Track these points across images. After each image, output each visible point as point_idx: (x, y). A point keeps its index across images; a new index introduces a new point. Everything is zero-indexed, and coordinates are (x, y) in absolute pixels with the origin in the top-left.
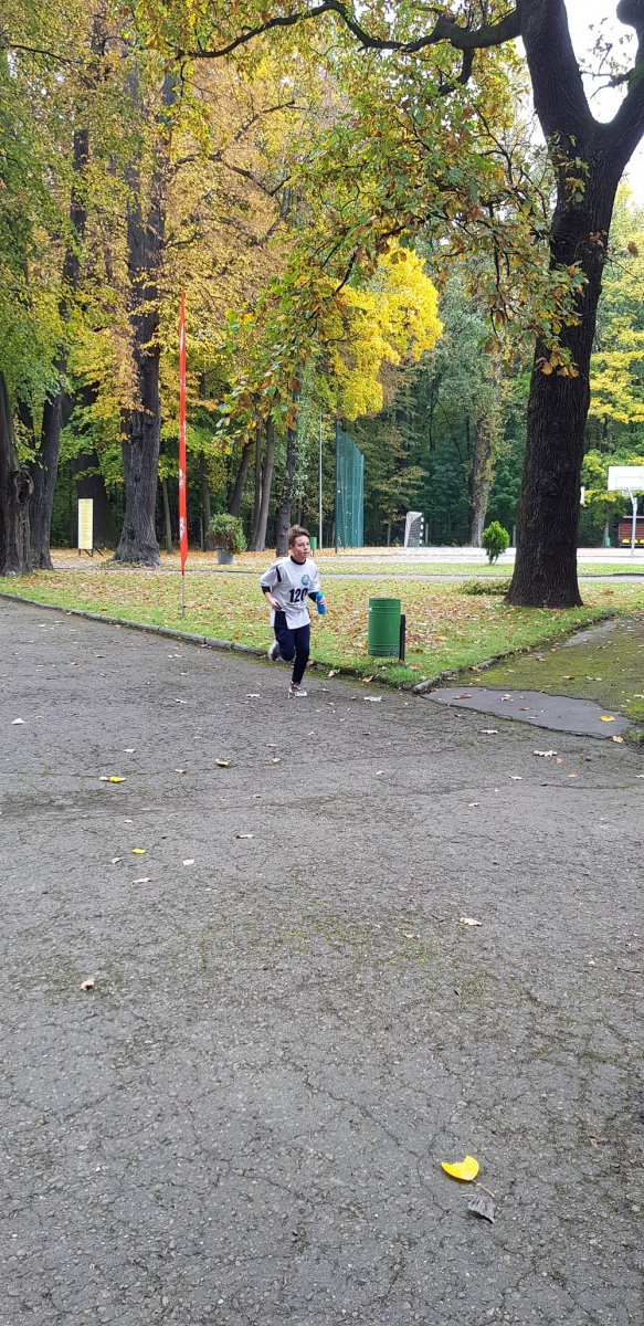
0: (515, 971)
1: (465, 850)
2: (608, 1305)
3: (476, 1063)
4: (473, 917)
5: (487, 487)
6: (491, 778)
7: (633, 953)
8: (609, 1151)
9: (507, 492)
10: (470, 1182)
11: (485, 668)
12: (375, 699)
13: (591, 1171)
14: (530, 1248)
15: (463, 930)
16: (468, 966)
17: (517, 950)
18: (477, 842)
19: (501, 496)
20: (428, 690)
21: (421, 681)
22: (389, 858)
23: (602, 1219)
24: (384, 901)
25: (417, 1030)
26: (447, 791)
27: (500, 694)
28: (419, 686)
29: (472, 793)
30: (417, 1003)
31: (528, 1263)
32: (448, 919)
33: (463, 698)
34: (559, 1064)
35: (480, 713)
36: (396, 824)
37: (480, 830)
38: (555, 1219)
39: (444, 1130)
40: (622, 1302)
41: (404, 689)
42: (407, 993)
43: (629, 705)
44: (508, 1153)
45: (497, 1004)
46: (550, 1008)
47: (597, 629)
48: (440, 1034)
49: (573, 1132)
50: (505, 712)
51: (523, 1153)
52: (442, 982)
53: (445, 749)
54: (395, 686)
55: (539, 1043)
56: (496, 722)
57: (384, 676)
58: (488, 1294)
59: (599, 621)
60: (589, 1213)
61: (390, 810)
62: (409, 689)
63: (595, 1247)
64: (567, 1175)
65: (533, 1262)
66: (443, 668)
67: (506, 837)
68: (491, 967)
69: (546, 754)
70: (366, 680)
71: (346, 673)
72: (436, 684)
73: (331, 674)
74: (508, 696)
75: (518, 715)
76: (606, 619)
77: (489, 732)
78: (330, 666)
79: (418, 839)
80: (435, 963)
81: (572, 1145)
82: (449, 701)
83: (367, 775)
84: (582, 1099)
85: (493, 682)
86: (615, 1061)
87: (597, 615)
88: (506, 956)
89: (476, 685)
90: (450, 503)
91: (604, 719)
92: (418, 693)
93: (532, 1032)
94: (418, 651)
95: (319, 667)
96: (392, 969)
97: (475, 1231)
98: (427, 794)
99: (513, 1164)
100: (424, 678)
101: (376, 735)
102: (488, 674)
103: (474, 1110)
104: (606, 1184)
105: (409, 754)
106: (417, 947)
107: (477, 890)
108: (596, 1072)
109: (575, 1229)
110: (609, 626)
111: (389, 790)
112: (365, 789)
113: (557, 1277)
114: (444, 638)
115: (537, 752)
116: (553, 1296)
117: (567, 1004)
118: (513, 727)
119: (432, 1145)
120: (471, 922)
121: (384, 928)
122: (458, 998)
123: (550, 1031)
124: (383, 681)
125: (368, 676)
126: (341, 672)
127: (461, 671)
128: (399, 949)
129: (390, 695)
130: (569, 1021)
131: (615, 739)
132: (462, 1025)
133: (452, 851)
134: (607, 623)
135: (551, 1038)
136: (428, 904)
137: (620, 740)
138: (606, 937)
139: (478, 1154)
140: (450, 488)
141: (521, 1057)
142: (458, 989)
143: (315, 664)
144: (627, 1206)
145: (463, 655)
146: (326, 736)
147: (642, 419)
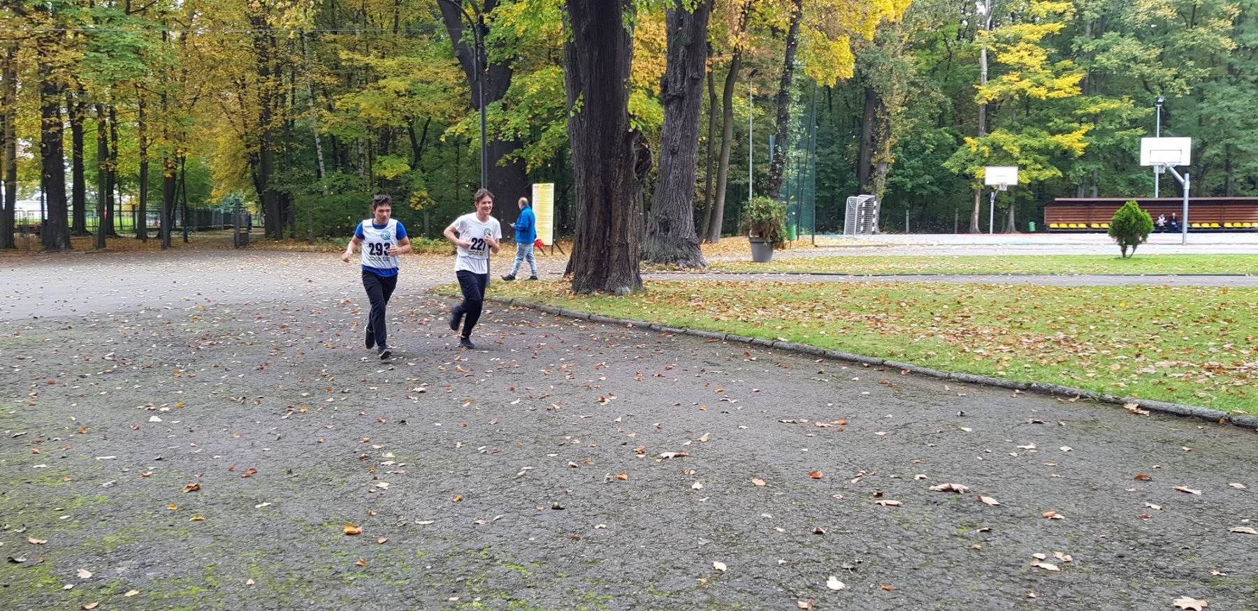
5: (884, 169)
9: (902, 175)
19: (896, 179)
90: (834, 188)
140: (834, 171)
147: (1062, 94)
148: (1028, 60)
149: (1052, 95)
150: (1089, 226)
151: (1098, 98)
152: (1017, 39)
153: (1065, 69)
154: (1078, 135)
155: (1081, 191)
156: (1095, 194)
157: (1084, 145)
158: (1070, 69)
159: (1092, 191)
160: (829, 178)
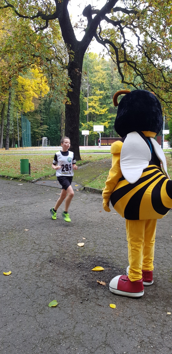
0: (33, 238)
1: (31, 216)
2: (29, 291)
3: (17, 256)
4: (28, 229)
5: (64, 130)
6: (44, 200)
7: (61, 232)
8: (40, 267)
10: (8, 275)
11: (52, 176)
12: (21, 184)
13: (34, 271)
14: (16, 284)
15: (25, 232)
16: (23, 238)
17: (35, 234)
18: (35, 214)
20: (36, 182)
21: (34, 179)
22: (12, 219)
23: (33, 278)
24: (7, 228)
25: (6, 251)
26: (32, 204)
27: (54, 181)
28: (33, 181)
29: (37, 204)
30: (8, 246)
31: (15, 287)
32: (22, 230)
33: (44, 183)
34: (36, 254)
35: (47, 186)
36: (16, 212)
37: (36, 212)
38: (24, 279)
39: (5, 268)
40: (31, 290)
41: (29, 182)
42: (6, 245)
43: (84, 182)
44: (18, 270)
45: (26, 245)
46: (38, 244)
47: (84, 166)
48: (11, 252)
49: (34, 265)
50: (53, 186)
51: (21, 270)
52: (15, 242)
53: (36, 195)
54: (27, 181)
55: (33, 250)
56: (49, 188)
57: (25, 179)
58: (4, 292)
59: (84, 164)
60: (31, 277)
61: (16, 209)
62: (30, 181)
63: (30, 283)
64: (30, 272)
65: (16, 286)
66: (41, 176)
67: (42, 212)
68: (28, 238)
69: (59, 194)
70: (20, 180)
71: (15, 178)
72: (38, 180)
73: (11, 179)
74: (55, 182)
75: (56, 186)
76: (87, 163)
77: (47, 190)
78: (11, 177)
79: (20, 215)
80: (15, 238)
81: (32, 267)
82: (40, 184)
83: (13, 202)
84: (38, 259)
85: (53, 179)
86: (48, 252)
87: (84, 162)
88: (32, 236)
89: (49, 180)
90: (55, 135)
91: (76, 186)
92: (33, 182)
93: (32, 249)
94: (36, 172)
95: (8, 177)
96: (4, 241)
97: (5, 283)
98: (27, 205)
99: (18, 272)
100: (35, 179)
101: (19, 193)
102: (52, 177)
103: (14, 264)
104: (36, 273)
105: (26, 197)
106: (12, 236)
107: (31, 224)
108: (43, 254)
109: (27, 280)
110: (87, 165)
111: (17, 205)
112: (11, 205)
113: (20, 288)
114: (44, 169)
115: (57, 194)
116: (18, 291)
117: (42, 243)
118: (54, 189)
119: (2, 271)
120: (27, 230)
121: (6, 233)
122: (18, 245)
123: (37, 248)
124: (24, 180)
125: (21, 179)
126: (14, 179)
127: (46, 177)
128: (8, 237)
129: (25, 183)
130: (41, 246)
131: (77, 190)
132: (17, 250)
133: (28, 216)
134: (87, 164)
135: (36, 250)
136: (18, 228)
137: (78, 190)
138: (57, 230)
139: (11, 271)
140: (55, 131)
141: (28, 253)
142: (18, 243)
143: (7, 177)
144: (40, 276)
145: (47, 173)
146: (5, 194)
147: (103, 113)
148: (95, 105)
149: (100, 113)
150: (108, 144)
151: (112, 114)
152: (92, 100)
153: (104, 107)
154: (107, 123)
155: (111, 136)
156: (114, 136)
157: (108, 125)
158: (106, 107)
159: (113, 136)
160: (53, 132)
